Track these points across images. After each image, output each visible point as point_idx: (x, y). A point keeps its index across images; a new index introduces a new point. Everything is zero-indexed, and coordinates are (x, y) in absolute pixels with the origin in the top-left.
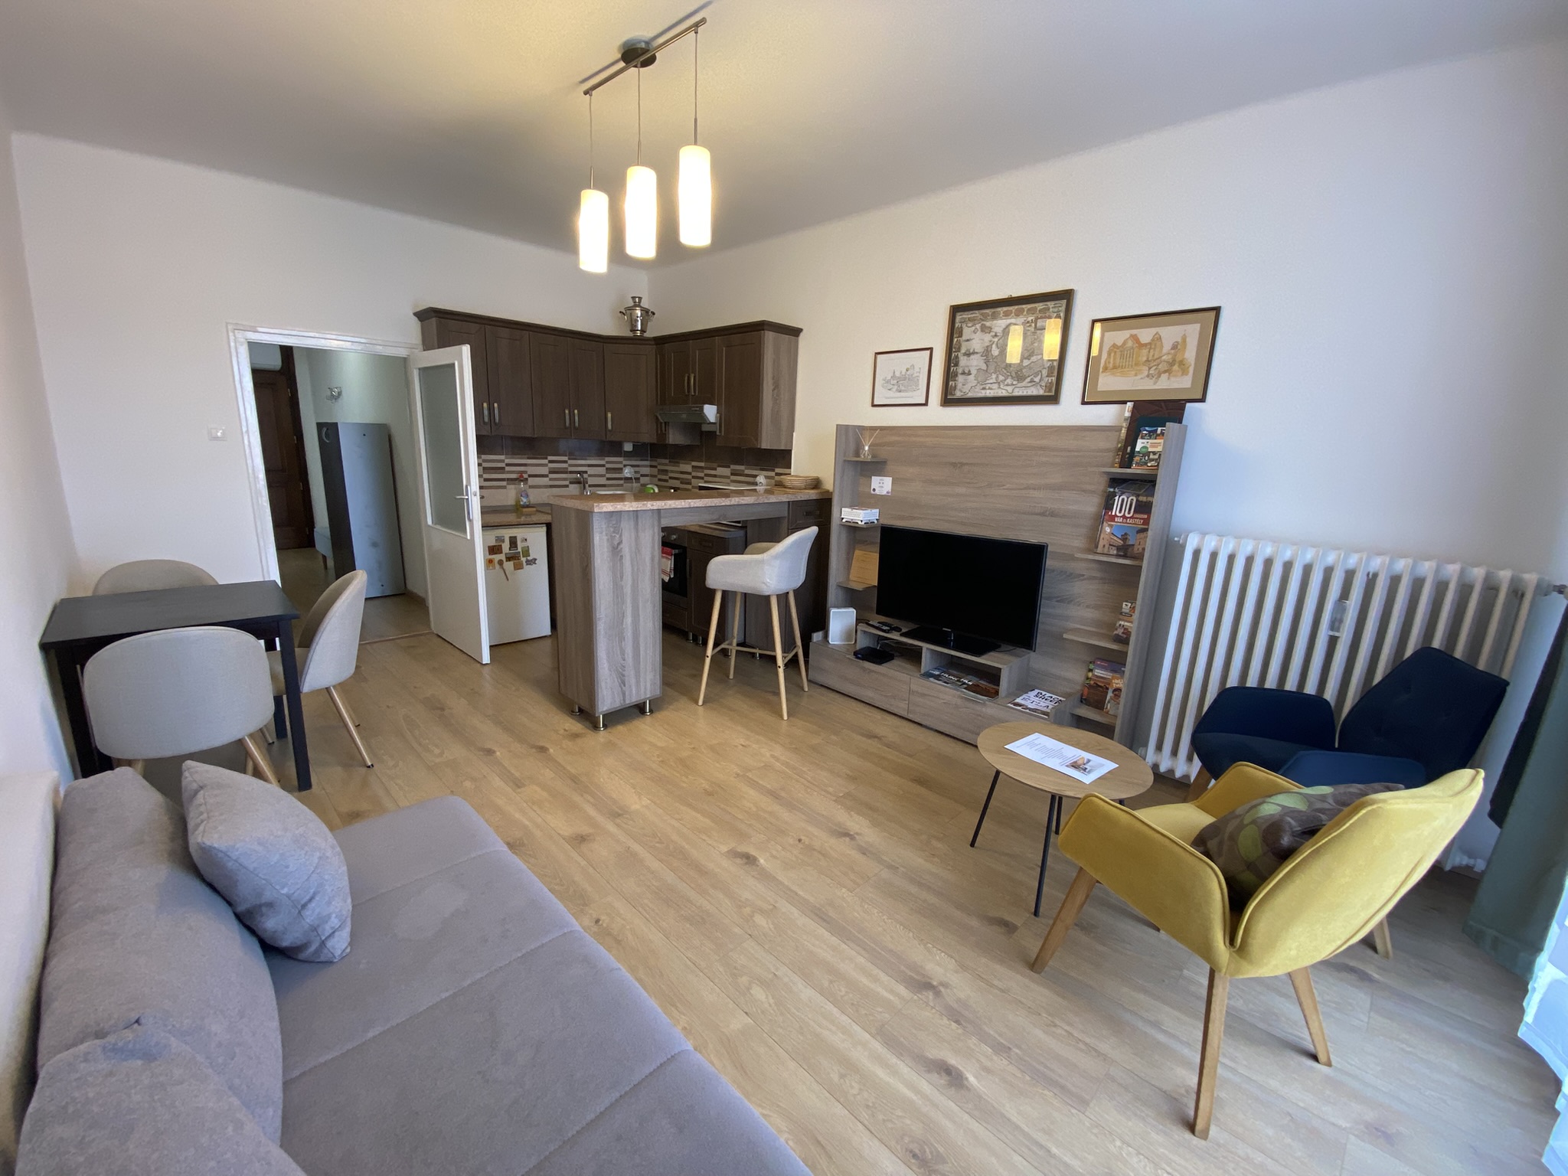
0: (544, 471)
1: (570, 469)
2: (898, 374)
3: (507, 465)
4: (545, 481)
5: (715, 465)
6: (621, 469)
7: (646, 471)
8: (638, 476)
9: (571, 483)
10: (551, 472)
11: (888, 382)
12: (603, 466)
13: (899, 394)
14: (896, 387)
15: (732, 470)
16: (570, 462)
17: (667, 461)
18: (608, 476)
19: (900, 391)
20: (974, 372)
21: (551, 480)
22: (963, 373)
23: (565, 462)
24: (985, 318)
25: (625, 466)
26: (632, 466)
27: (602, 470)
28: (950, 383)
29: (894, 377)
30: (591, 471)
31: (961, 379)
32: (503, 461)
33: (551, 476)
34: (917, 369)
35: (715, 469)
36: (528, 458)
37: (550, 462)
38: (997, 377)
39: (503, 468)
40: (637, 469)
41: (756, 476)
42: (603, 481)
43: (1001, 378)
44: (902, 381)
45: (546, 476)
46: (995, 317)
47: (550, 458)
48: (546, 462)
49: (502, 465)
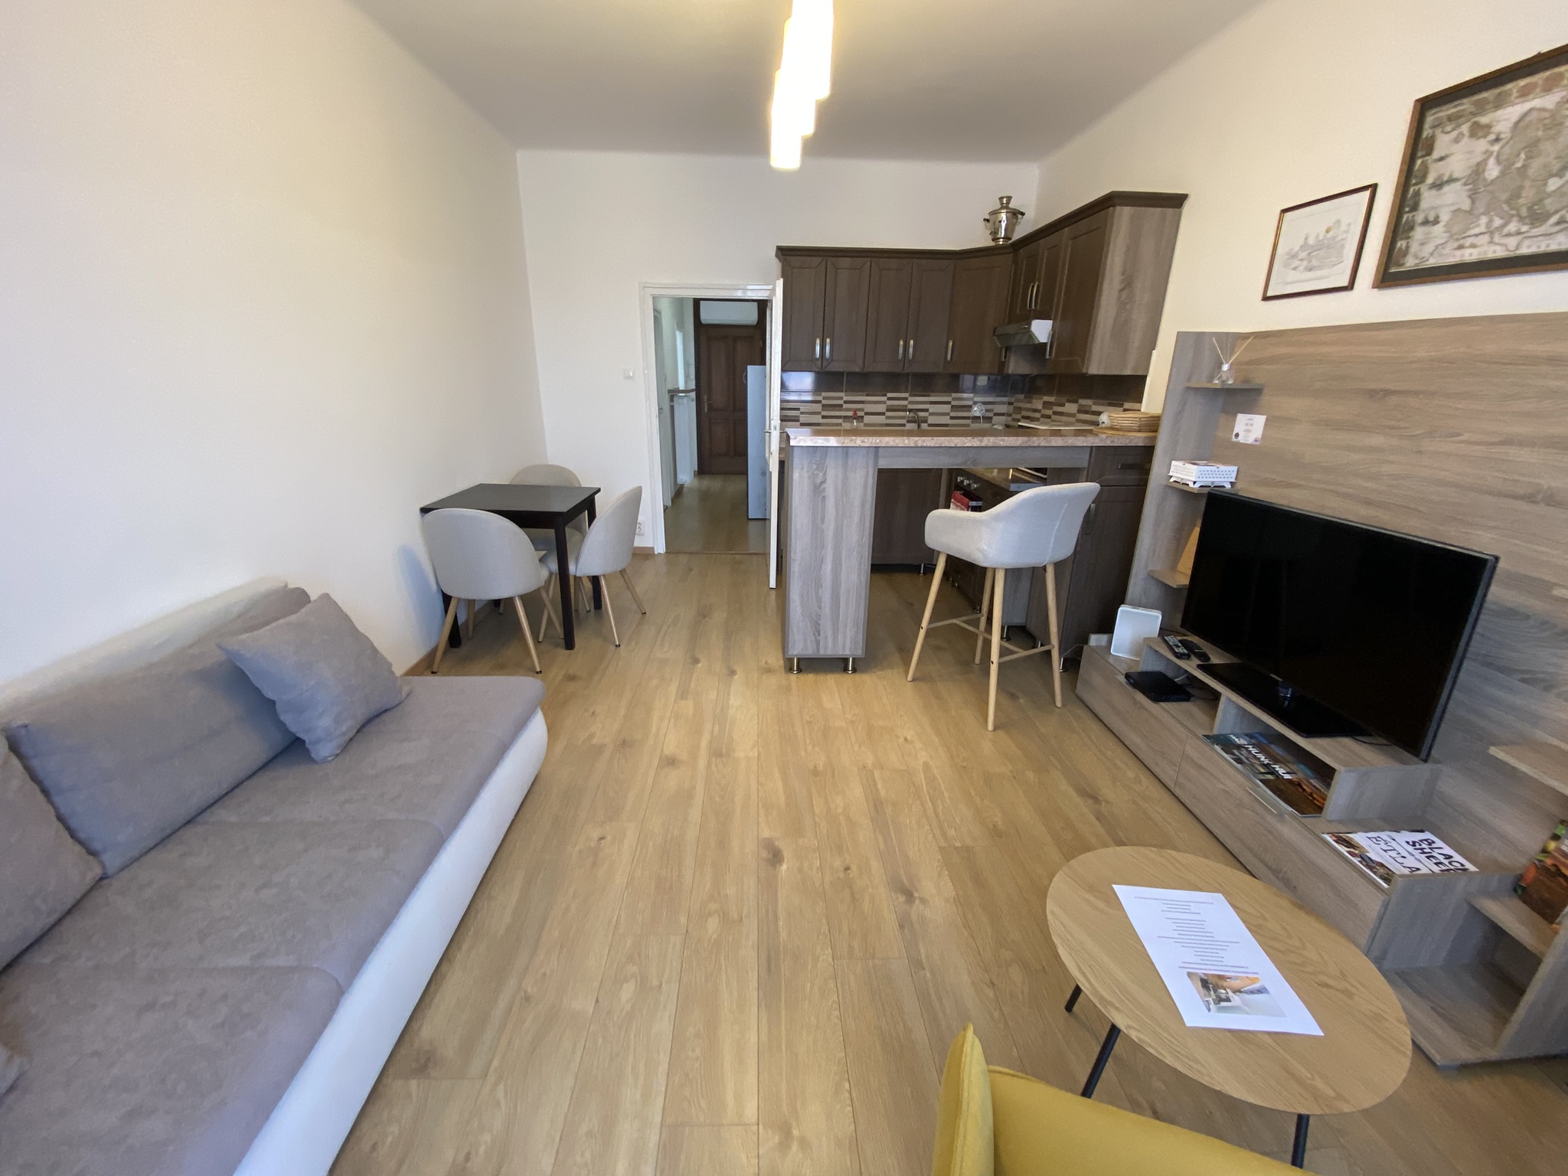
0: (882, 408)
1: (910, 407)
2: (1311, 241)
3: (845, 402)
4: (881, 419)
5: (1064, 400)
6: (971, 407)
7: (1003, 409)
8: (990, 414)
9: (908, 422)
10: (888, 410)
11: (1294, 256)
12: (948, 403)
13: (1310, 275)
14: (1305, 263)
15: (1080, 405)
16: (910, 399)
17: (1022, 396)
18: (953, 414)
19: (1310, 270)
20: (1445, 217)
21: (888, 418)
22: (1426, 222)
23: (906, 399)
24: (1481, 108)
25: (975, 403)
26: (984, 403)
27: (946, 408)
28: (1399, 244)
29: (1303, 247)
30: (932, 408)
31: (1419, 233)
32: (841, 398)
33: (889, 414)
34: (1343, 227)
35: (1063, 405)
36: (867, 395)
37: (889, 399)
38: (1490, 222)
39: (841, 406)
40: (989, 407)
41: (1099, 413)
42: (945, 420)
43: (1498, 222)
44: (1317, 252)
45: (883, 414)
46: (1500, 103)
47: (890, 395)
48: (884, 399)
49: (841, 402)
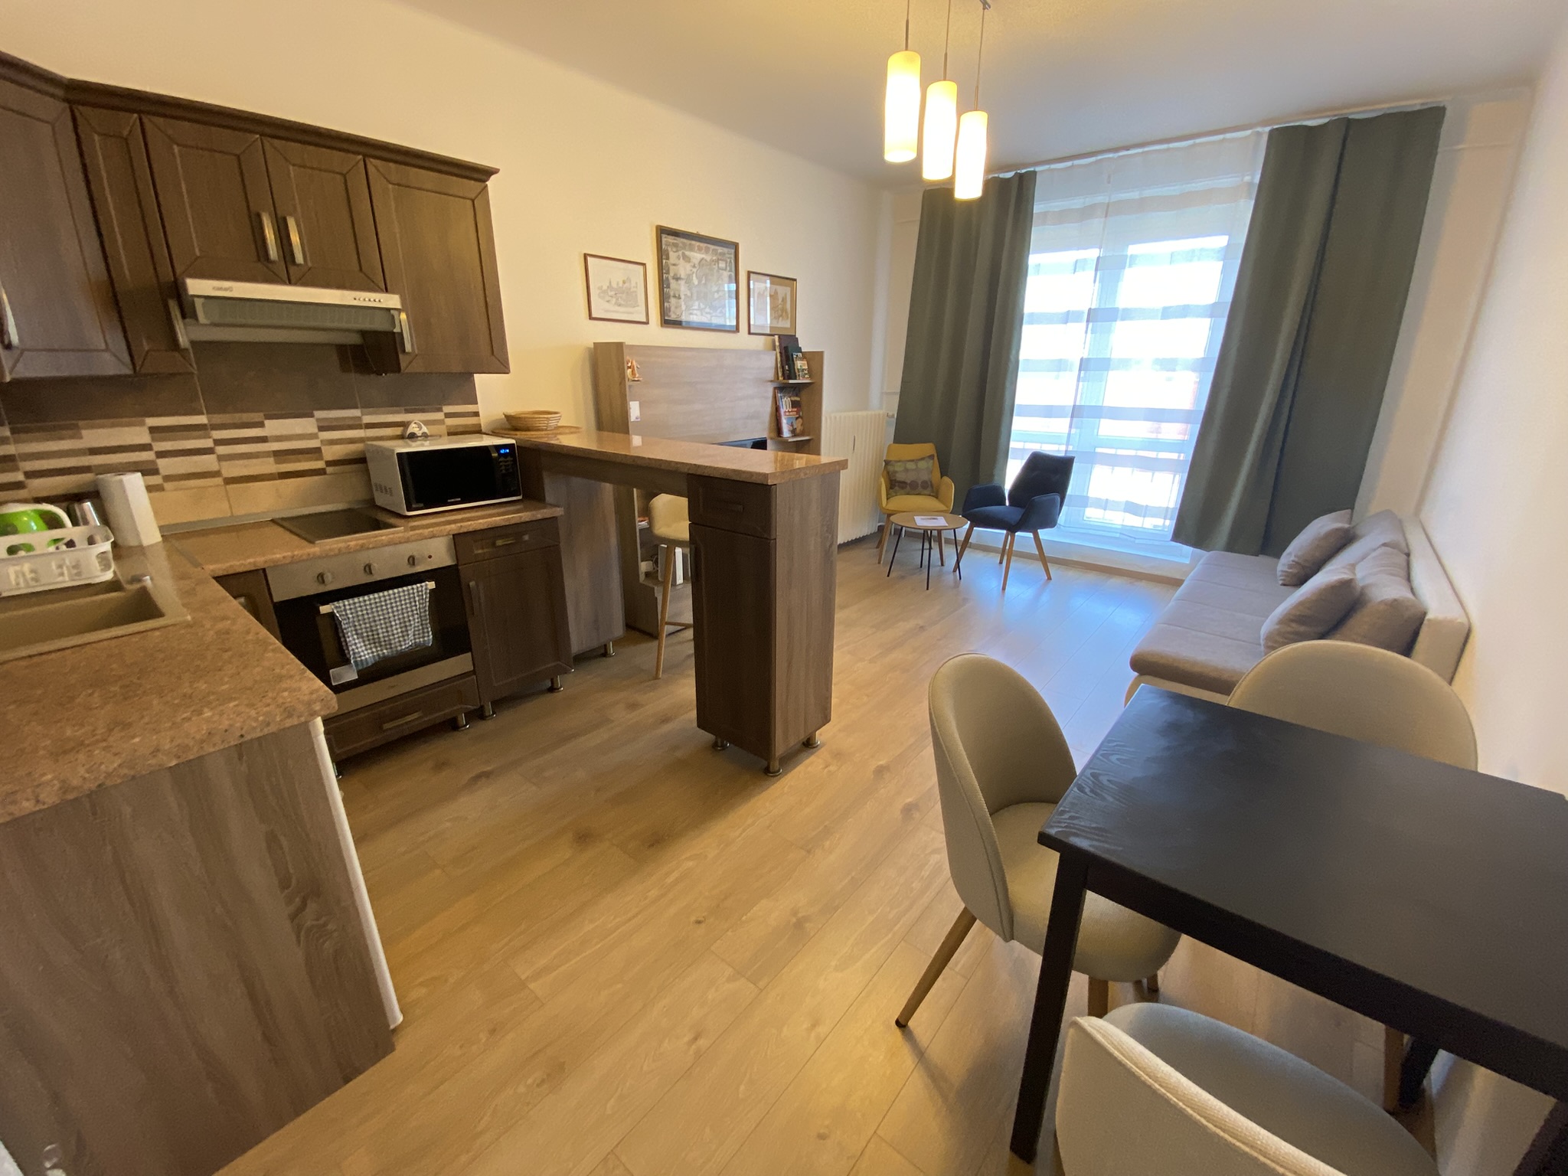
2: (614, 285)
11: (605, 292)
13: (617, 308)
14: (614, 300)
19: (619, 305)
20: (683, 297)
22: (675, 296)
24: (684, 247)
28: (666, 304)
29: (610, 287)
31: (673, 301)
34: (633, 284)
38: (699, 305)
43: (702, 306)
46: (691, 249)
